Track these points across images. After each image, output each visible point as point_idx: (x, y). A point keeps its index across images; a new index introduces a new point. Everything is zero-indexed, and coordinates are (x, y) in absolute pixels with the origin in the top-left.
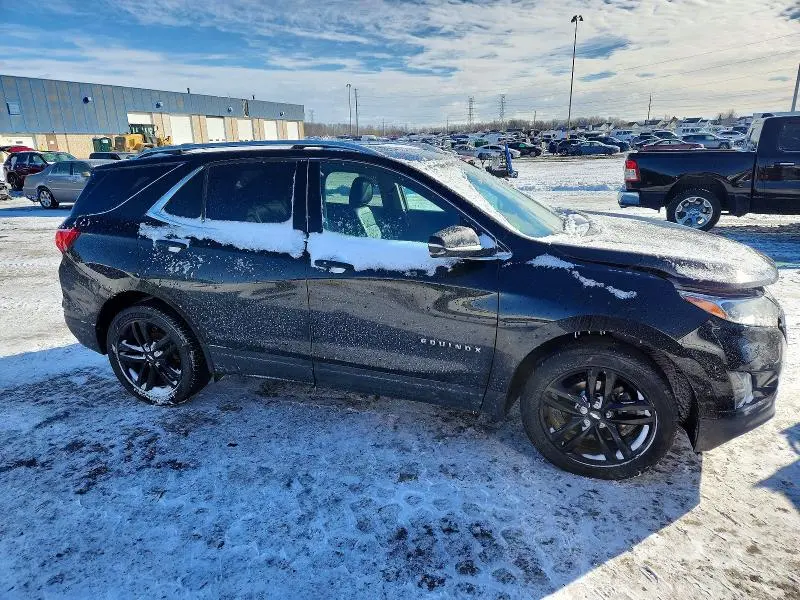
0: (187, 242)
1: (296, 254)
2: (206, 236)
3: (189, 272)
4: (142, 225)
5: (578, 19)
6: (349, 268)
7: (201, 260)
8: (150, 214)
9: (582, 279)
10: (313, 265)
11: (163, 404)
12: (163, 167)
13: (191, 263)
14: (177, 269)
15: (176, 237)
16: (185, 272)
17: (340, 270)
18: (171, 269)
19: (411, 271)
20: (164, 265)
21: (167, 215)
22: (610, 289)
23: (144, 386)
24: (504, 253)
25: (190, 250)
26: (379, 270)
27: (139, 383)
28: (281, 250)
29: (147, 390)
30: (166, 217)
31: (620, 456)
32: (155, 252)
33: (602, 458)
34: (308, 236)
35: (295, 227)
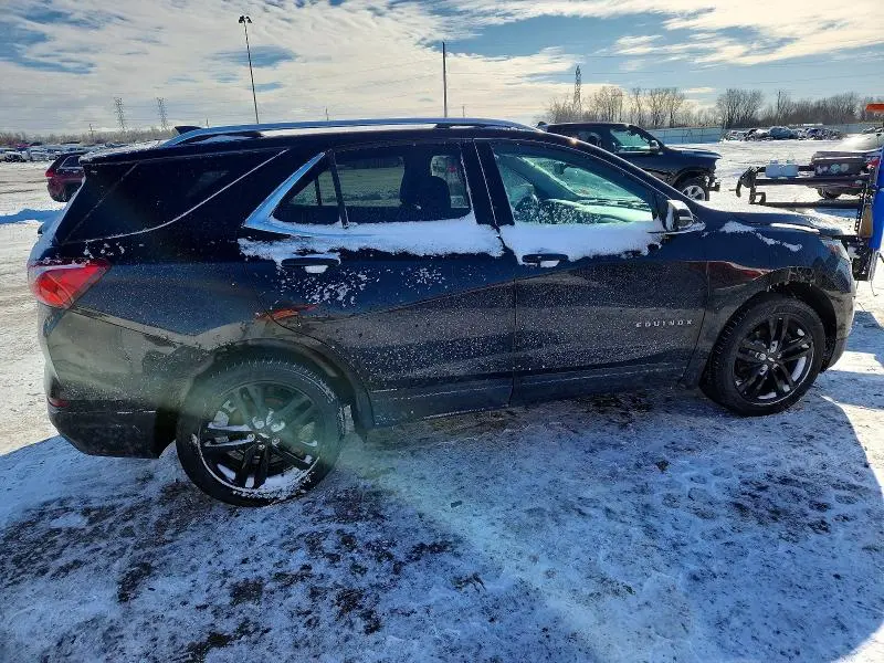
0: (336, 256)
1: (497, 253)
2: (363, 245)
3: (347, 297)
4: (242, 242)
5: (246, 20)
6: (563, 258)
7: (364, 278)
8: (251, 223)
9: (765, 239)
10: (521, 262)
11: (289, 498)
12: (251, 156)
13: (349, 283)
14: (327, 296)
15: (313, 252)
16: (340, 298)
17: (554, 263)
18: (316, 297)
19: (626, 253)
20: (303, 293)
21: (281, 224)
22: (785, 244)
23: (250, 482)
24: (698, 224)
25: (343, 267)
26: (594, 257)
27: (240, 481)
28: (475, 250)
29: (256, 487)
30: (279, 226)
31: (786, 388)
32: (283, 277)
33: (773, 395)
34: (498, 231)
35: (479, 222)
